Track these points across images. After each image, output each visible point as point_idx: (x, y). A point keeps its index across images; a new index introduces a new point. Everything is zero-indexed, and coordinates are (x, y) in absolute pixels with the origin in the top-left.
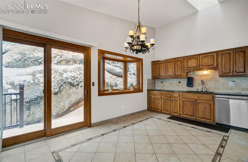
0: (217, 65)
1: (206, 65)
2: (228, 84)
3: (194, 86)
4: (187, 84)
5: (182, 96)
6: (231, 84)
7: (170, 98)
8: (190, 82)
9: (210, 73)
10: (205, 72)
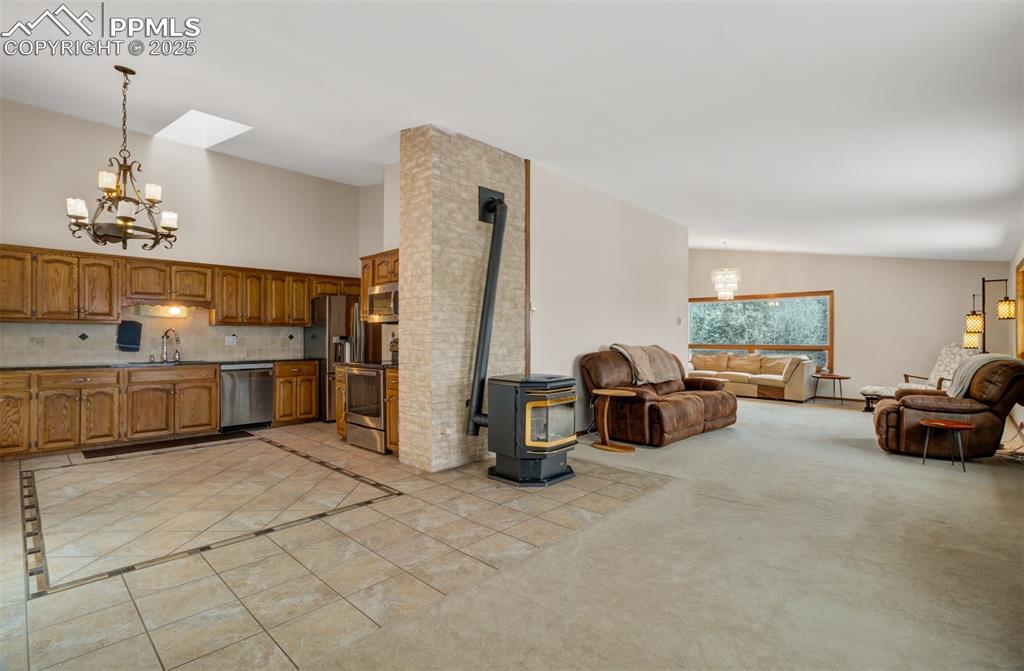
0: (213, 297)
1: (188, 292)
2: (224, 341)
3: (141, 347)
4: (118, 342)
5: (126, 378)
6: (230, 340)
7: (77, 391)
8: (129, 336)
9: (184, 315)
10: (175, 311)
